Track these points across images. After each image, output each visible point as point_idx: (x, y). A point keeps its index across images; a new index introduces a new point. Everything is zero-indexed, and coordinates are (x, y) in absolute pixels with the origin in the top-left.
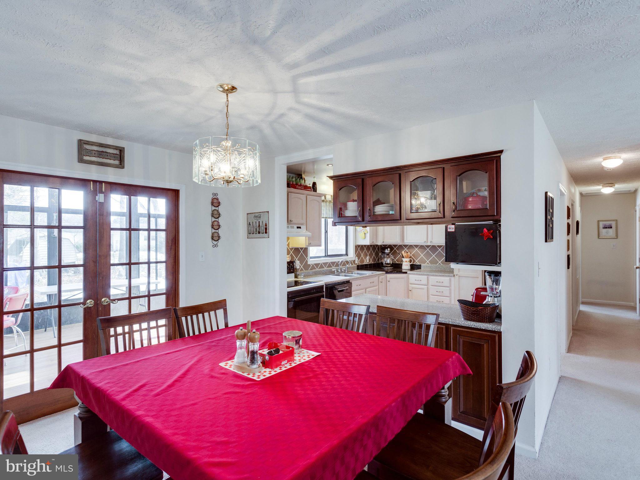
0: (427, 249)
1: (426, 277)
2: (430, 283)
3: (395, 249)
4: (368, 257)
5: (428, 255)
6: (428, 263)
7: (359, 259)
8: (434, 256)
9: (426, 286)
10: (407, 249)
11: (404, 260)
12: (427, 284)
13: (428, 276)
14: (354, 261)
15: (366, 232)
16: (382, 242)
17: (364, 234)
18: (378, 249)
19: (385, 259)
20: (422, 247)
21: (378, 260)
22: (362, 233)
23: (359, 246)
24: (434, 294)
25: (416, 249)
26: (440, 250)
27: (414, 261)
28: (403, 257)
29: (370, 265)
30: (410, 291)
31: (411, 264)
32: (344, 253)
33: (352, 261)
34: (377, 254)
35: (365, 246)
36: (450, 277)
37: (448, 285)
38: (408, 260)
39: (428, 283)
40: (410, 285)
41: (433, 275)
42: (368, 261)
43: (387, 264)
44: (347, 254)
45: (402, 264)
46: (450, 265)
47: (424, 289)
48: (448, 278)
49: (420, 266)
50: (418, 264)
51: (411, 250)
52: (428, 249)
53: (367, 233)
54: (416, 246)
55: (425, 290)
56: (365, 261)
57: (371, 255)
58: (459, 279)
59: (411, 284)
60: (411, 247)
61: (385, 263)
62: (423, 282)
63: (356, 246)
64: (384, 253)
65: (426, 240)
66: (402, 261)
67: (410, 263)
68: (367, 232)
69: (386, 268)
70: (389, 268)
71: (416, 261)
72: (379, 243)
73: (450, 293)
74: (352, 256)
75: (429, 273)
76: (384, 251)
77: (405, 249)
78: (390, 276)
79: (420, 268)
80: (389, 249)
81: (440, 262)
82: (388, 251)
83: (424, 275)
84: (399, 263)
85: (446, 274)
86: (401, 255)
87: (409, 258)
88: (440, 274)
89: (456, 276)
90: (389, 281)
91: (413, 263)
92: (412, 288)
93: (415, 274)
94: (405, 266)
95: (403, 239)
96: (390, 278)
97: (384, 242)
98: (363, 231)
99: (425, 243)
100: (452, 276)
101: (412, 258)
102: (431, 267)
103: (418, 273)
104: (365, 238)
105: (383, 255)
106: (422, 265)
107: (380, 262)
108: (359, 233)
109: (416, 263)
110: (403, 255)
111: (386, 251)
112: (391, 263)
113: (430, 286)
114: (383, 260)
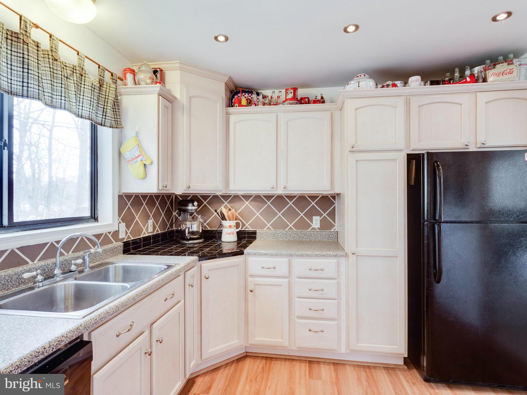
0: (267, 203)
1: (286, 260)
2: (295, 273)
3: (205, 203)
4: (151, 222)
5: (269, 214)
6: (268, 228)
7: (128, 227)
8: (280, 214)
9: (287, 280)
10: (227, 203)
11: (226, 223)
12: (288, 276)
13: (290, 258)
14: (116, 234)
15: (147, 163)
16: (185, 188)
17: (143, 166)
18: (171, 203)
19: (188, 224)
20: (258, 198)
21: (171, 226)
22: (138, 164)
23: (129, 196)
24: (304, 295)
25: (247, 203)
26: (291, 203)
27: (244, 225)
28: (223, 218)
29: (155, 237)
30: (251, 291)
31: (238, 230)
32: (87, 214)
33: (109, 233)
34: (169, 214)
35: (144, 196)
36: (339, 259)
37: (334, 275)
38: (233, 223)
39: (290, 272)
40: (250, 279)
41: (302, 256)
42: (150, 229)
43: (193, 233)
44: (94, 217)
45: (220, 233)
46: (332, 230)
47: (281, 286)
48: (333, 261)
49: (255, 233)
50: (251, 229)
51: (236, 205)
52: (269, 203)
53: (152, 163)
54: (247, 197)
55: (285, 287)
56: (144, 230)
57: (156, 217)
58: (357, 261)
59: (252, 276)
60: (236, 198)
61: (189, 233)
62: (278, 272)
63: (120, 197)
64: (186, 211)
65: (275, 185)
66: (221, 225)
67: (237, 228)
68: (150, 163)
69: (190, 242)
70: (195, 241)
71: (247, 225)
72: (179, 190)
73: (339, 290)
74: (111, 222)
75: (292, 252)
76: (184, 208)
77: (226, 203)
78: (208, 264)
79: (255, 238)
80: (196, 203)
81: (291, 225)
82: (195, 207)
83: (282, 255)
84: (217, 229)
85: (329, 253)
86: (220, 214)
87: (234, 218)
88: (317, 253)
89: (350, 255)
90: (207, 278)
91: (241, 229)
92: (255, 285)
93: (262, 255)
94: (227, 235)
95: (227, 183)
96: (208, 270)
97: (189, 187)
98: (139, 159)
99: (272, 189)
100: (342, 256)
101: (240, 220)
102: (276, 235)
103: (269, 253)
104: (146, 176)
105: (182, 214)
106: (257, 232)
107: (174, 228)
108: (129, 163)
109: (247, 227)
110: (222, 214)
111: (190, 207)
112: (201, 231)
113: (296, 279)
114: (183, 225)
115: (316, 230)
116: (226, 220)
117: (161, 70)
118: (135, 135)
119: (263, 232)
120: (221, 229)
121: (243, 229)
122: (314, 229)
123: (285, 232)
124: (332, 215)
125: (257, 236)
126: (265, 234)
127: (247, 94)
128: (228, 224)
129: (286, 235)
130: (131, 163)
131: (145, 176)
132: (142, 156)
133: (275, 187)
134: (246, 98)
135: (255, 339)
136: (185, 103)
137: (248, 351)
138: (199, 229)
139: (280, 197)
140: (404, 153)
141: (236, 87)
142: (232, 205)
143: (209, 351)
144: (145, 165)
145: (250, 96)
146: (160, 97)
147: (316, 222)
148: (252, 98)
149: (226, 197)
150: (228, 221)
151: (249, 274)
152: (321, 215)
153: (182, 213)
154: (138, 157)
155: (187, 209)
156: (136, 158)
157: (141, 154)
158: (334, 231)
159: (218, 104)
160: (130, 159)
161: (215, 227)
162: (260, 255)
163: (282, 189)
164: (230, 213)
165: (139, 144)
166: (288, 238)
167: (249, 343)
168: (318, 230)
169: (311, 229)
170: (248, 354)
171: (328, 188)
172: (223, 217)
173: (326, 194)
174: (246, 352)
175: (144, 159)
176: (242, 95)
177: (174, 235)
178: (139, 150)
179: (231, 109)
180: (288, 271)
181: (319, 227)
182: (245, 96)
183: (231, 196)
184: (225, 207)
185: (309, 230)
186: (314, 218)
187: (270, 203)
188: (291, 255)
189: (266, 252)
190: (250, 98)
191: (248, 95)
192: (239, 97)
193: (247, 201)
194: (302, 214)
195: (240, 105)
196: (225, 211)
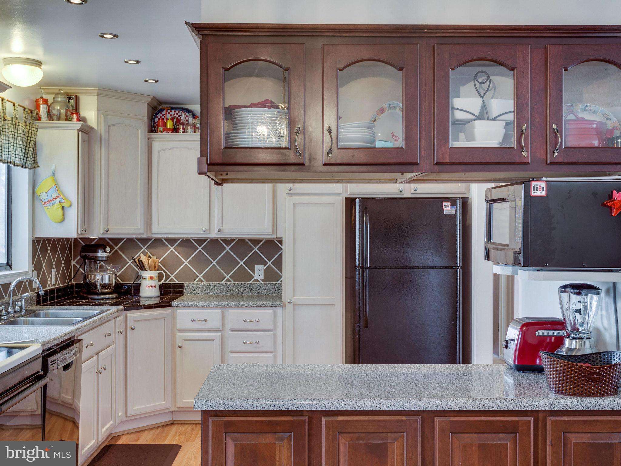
0: (198, 248)
1: (218, 311)
2: (229, 325)
3: (117, 248)
4: (54, 272)
5: (201, 262)
6: (199, 280)
8: (214, 263)
9: (219, 334)
10: (146, 248)
11: (145, 274)
12: (221, 329)
13: (223, 309)
15: (66, 205)
16: (102, 232)
17: (61, 208)
19: (99, 275)
20: (186, 243)
21: (70, 278)
22: (56, 206)
24: (238, 349)
25: (172, 248)
26: (228, 249)
27: (168, 277)
29: (59, 290)
30: (180, 347)
31: (160, 283)
34: (68, 263)
36: (275, 309)
37: (270, 326)
38: (154, 274)
39: (223, 325)
40: (178, 334)
41: (236, 307)
43: (104, 286)
44: (9, 264)
46: (279, 282)
47: (213, 340)
48: (270, 311)
49: (182, 286)
50: (177, 282)
51: (157, 251)
52: (200, 248)
53: (71, 205)
54: (172, 241)
55: (218, 342)
56: (49, 282)
57: (57, 266)
58: (294, 310)
59: (180, 331)
60: (158, 242)
61: (99, 286)
62: (210, 325)
63: (34, 242)
64: (95, 259)
66: (138, 277)
67: (160, 281)
68: (69, 205)
69: (102, 296)
70: (107, 296)
71: (173, 277)
72: (95, 234)
73: (275, 343)
74: (28, 270)
75: (226, 303)
76: (91, 254)
77: (144, 248)
78: (133, 315)
79: (182, 293)
80: (108, 249)
81: (228, 277)
82: (106, 254)
83: (214, 307)
84: (132, 283)
85: (265, 303)
86: (138, 262)
87: (156, 268)
88: (252, 303)
89: (287, 304)
90: (133, 329)
91: (165, 281)
92: (184, 340)
93: (192, 307)
94: (148, 289)
95: (149, 223)
96: (134, 321)
97: (108, 231)
98: (58, 200)
99: (205, 233)
100: (279, 306)
101: (163, 270)
102: (209, 289)
103: (200, 304)
104: (64, 219)
105: (87, 263)
106: (186, 285)
107: (73, 282)
108: (47, 205)
109: (172, 280)
110: (140, 262)
111: (100, 254)
112: (113, 284)
113: (230, 332)
114: (92, 276)
115: (260, 282)
116: (146, 270)
117: (76, 96)
118: (52, 174)
119: (193, 286)
120: (138, 282)
121: (166, 282)
122: (256, 280)
123: (221, 285)
124: (279, 263)
125: (185, 290)
126: (195, 287)
127: (173, 111)
128: (148, 275)
129: (222, 289)
130: (48, 205)
131: (62, 220)
132: (61, 198)
133: (208, 230)
134: (172, 116)
135: (184, 401)
136: (103, 134)
137: (175, 419)
138: (112, 281)
139: (214, 242)
140: (341, 197)
141: (160, 103)
142: (152, 251)
143: (134, 408)
144: (63, 207)
145: (177, 114)
146: (80, 133)
147: (259, 272)
148: (179, 116)
149: (144, 241)
150: (149, 271)
151: (177, 329)
152: (265, 263)
153: (88, 261)
154: (56, 198)
155: (96, 257)
156: (54, 199)
157: (59, 195)
158: (281, 282)
159: (140, 131)
160: (47, 200)
161: (129, 280)
162: (190, 307)
163: (216, 232)
164: (151, 260)
165: (57, 185)
166: (224, 293)
167: (177, 406)
168: (262, 282)
169: (253, 281)
170: (175, 422)
171: (270, 231)
172: (142, 266)
173: (272, 238)
174: (173, 421)
175: (63, 201)
176: (167, 113)
177: (73, 291)
178: (56, 191)
179: (154, 135)
180: (221, 325)
181: (263, 278)
182: (171, 113)
183: (152, 239)
184: (145, 254)
185: (250, 282)
186: (257, 267)
187: (202, 248)
188: (224, 307)
189: (196, 303)
190: (177, 116)
191: (175, 112)
192: (163, 115)
193: (172, 246)
194: (242, 263)
195: (166, 130)
196: (144, 259)
